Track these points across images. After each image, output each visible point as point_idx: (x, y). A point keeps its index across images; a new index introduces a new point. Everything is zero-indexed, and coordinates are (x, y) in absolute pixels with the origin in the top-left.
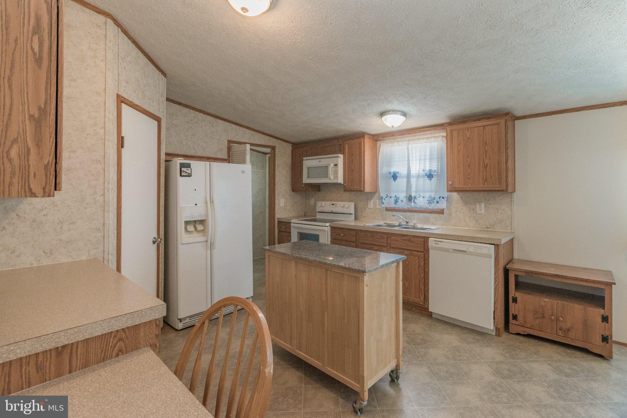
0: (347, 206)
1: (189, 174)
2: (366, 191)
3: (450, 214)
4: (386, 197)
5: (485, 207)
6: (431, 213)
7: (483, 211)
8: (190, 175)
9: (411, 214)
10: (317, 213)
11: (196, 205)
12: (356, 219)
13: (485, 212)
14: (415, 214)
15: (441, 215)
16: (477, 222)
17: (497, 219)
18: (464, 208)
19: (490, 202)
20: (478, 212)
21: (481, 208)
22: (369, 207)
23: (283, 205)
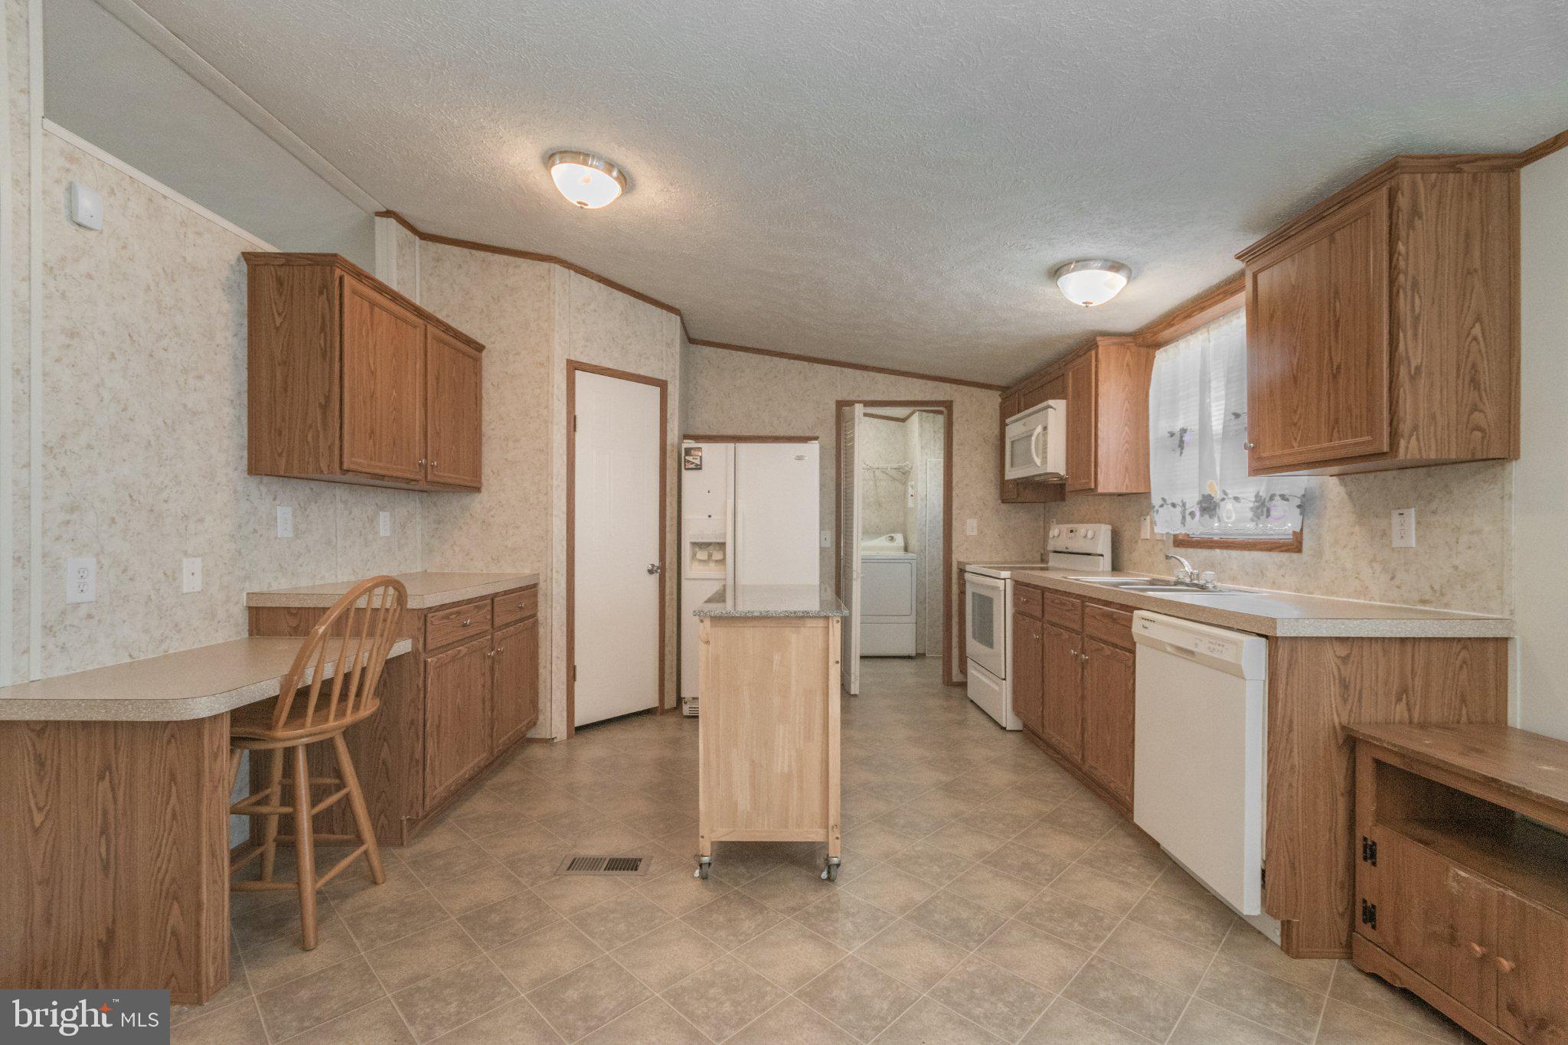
0: (1090, 535)
1: (697, 465)
2: (1100, 490)
3: (1319, 553)
4: (1162, 506)
5: (1418, 523)
6: (1270, 550)
7: (1413, 542)
8: (699, 467)
9: (1226, 552)
10: (1051, 554)
11: (710, 516)
12: (1116, 567)
13: (1418, 539)
14: (1234, 553)
15: (1295, 556)
16: (1392, 578)
17: (1456, 568)
18: (1357, 529)
19: (1434, 505)
20: (1397, 543)
21: (1406, 529)
22: (1143, 536)
23: (975, 533)
